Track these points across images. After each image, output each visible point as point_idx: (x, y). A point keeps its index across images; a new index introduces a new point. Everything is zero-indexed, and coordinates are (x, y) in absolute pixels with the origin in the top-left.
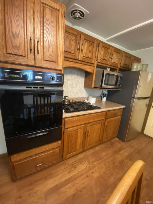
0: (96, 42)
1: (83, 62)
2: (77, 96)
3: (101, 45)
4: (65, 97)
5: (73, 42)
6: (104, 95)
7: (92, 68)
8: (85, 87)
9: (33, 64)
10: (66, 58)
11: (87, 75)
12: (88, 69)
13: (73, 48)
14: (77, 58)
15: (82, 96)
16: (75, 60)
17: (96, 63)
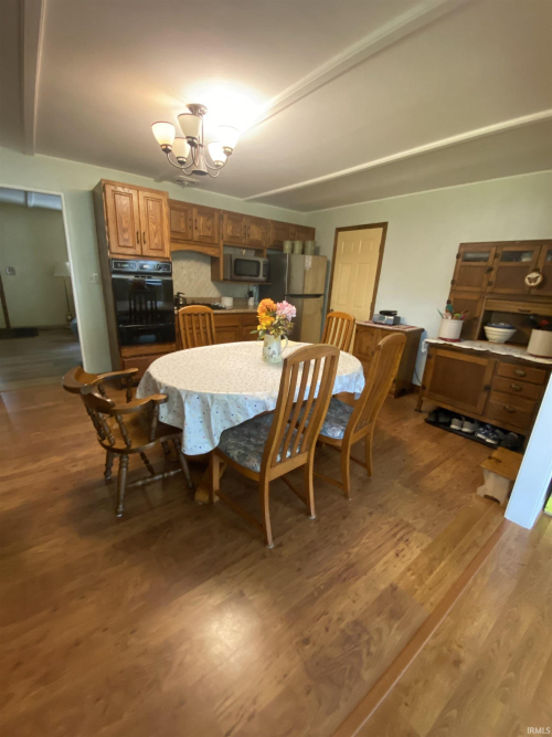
0: (216, 215)
1: (199, 242)
2: (200, 296)
3: (225, 216)
4: (179, 293)
5: (182, 220)
6: (251, 294)
7: (217, 250)
8: (213, 280)
9: (139, 253)
10: (173, 240)
11: (214, 261)
12: (211, 252)
13: (183, 226)
14: (190, 237)
15: (210, 295)
16: (188, 241)
17: (221, 243)
